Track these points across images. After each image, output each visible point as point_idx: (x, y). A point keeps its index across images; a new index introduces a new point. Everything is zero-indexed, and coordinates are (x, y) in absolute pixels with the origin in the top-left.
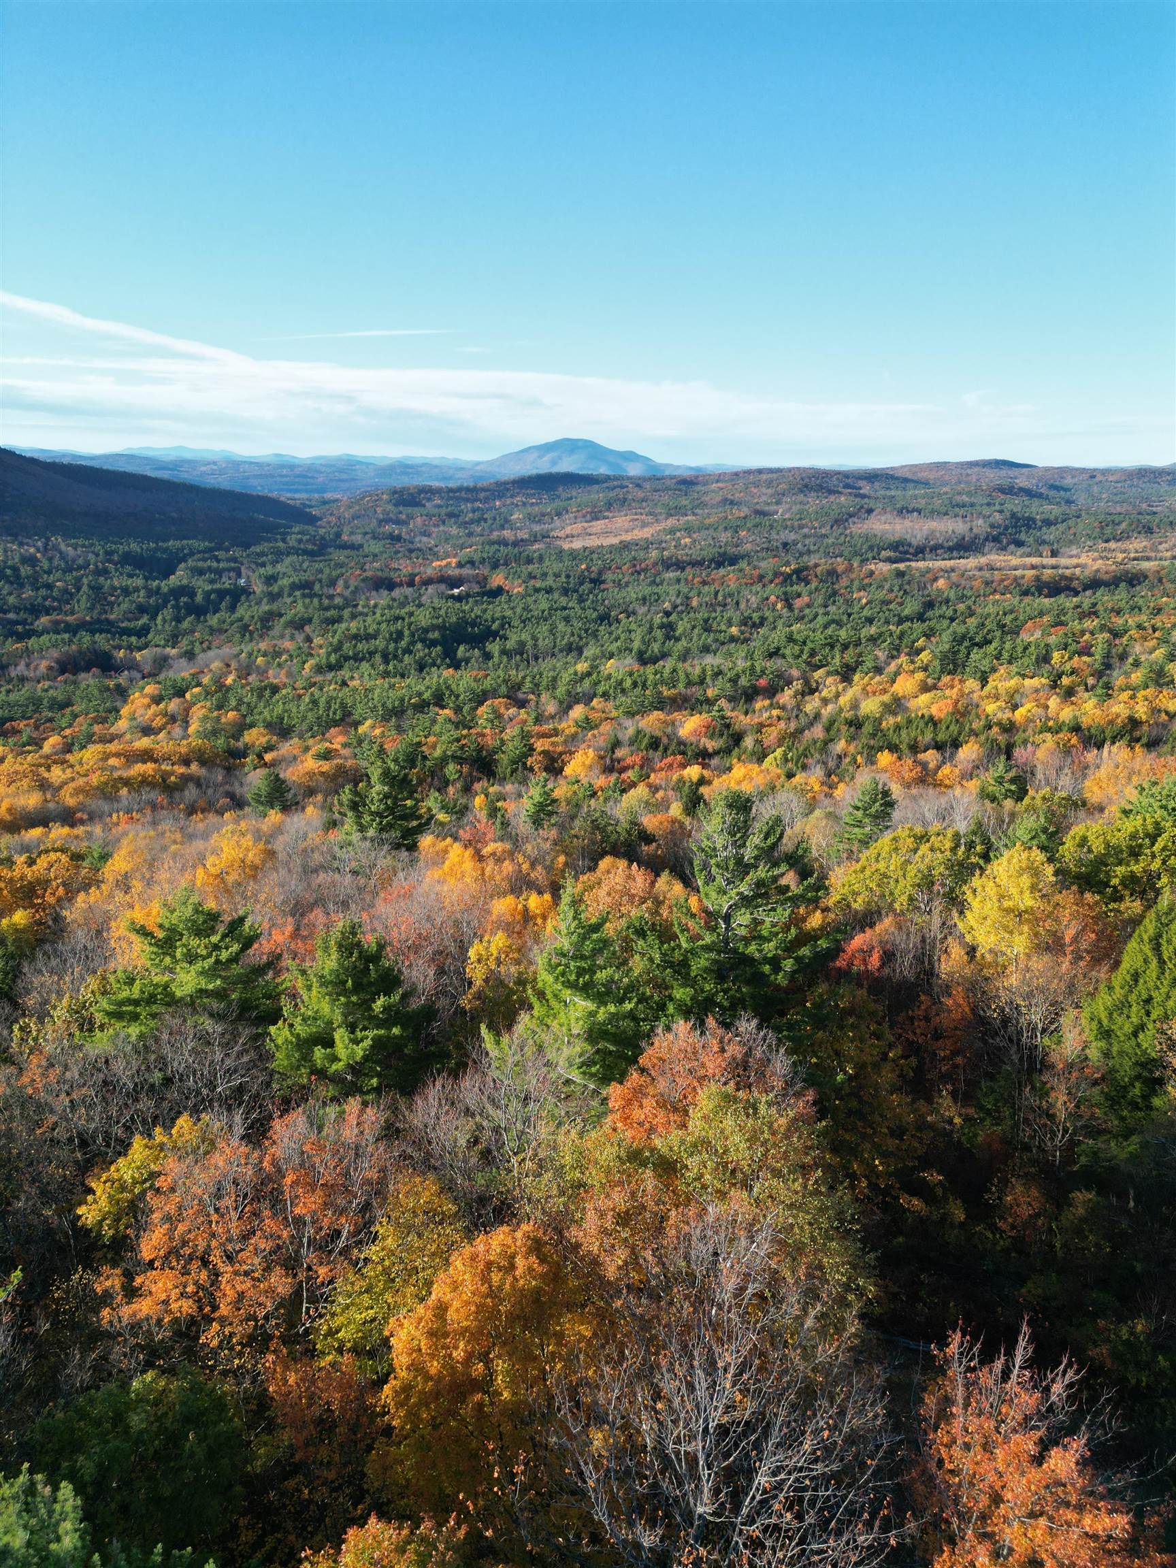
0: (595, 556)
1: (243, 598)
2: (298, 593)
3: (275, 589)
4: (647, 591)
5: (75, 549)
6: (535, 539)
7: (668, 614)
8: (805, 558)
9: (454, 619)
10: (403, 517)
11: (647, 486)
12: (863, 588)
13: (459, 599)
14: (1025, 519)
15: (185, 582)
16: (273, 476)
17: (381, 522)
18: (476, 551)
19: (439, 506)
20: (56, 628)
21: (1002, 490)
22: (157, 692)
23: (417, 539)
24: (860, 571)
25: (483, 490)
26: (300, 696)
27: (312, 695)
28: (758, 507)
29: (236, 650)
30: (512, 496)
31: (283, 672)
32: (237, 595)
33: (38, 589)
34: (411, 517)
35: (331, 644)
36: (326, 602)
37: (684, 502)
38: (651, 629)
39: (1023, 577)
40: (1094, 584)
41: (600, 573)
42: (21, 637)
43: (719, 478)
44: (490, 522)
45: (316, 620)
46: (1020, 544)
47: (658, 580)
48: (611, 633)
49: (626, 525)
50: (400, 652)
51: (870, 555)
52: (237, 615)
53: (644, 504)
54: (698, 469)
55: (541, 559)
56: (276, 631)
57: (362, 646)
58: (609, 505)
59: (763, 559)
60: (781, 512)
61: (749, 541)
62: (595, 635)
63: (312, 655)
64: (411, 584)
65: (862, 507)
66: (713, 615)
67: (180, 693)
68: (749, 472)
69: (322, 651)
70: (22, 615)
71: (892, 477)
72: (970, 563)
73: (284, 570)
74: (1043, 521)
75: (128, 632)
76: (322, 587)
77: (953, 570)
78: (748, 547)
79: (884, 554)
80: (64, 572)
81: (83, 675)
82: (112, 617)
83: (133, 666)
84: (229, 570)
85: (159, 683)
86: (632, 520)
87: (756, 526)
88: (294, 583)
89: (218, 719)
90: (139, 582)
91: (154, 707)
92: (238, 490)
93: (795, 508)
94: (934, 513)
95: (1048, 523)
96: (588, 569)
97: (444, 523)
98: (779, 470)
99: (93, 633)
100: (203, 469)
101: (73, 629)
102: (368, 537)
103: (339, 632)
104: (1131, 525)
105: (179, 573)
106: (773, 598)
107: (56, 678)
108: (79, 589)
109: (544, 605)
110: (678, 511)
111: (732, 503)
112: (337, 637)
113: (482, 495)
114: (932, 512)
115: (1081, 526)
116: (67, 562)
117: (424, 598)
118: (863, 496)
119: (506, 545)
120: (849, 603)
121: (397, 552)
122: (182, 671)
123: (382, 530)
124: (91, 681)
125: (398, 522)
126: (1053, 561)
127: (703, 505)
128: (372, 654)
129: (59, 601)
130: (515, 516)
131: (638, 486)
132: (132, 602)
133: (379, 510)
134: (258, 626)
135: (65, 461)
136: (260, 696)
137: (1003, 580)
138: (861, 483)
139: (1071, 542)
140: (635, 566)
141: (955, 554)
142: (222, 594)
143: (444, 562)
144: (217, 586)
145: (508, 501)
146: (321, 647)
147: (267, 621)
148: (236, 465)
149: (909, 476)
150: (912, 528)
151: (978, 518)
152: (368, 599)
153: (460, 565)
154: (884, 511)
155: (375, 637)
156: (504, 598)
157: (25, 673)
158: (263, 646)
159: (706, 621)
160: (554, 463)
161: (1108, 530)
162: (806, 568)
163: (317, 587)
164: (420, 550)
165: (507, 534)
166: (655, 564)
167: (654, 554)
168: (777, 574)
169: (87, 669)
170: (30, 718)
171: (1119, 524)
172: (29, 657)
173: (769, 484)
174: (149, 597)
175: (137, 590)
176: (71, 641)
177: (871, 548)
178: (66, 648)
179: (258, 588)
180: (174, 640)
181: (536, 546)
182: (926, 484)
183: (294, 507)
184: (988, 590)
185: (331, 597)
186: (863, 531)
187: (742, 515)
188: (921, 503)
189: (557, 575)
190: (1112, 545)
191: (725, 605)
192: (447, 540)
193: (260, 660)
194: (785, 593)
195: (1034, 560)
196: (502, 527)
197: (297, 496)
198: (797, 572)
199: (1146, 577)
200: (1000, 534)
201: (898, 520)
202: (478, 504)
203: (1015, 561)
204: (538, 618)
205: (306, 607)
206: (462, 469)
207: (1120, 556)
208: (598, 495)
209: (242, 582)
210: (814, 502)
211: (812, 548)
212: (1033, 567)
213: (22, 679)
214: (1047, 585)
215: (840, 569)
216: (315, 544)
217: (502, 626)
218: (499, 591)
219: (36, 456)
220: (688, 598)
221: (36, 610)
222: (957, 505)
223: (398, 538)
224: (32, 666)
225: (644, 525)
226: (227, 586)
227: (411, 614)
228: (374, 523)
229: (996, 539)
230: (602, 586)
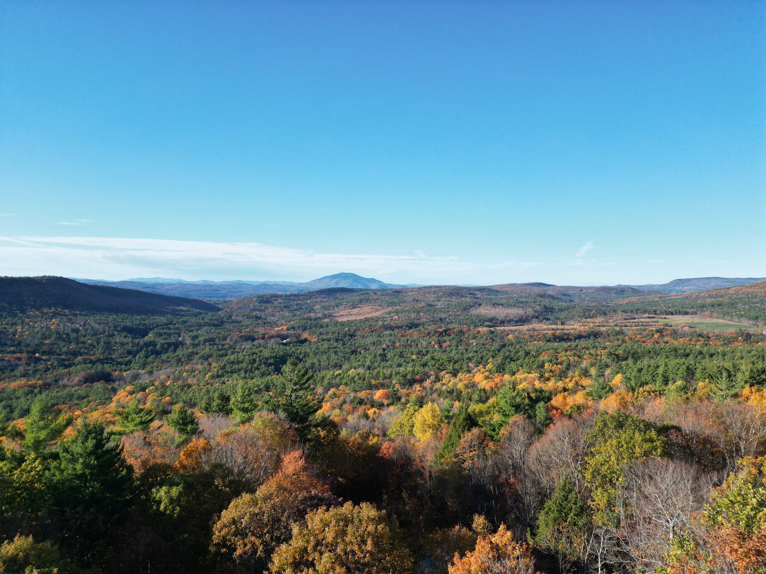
0: (352, 324)
1: (180, 346)
2: (207, 344)
3: (196, 342)
4: (375, 340)
5: (100, 325)
6: (325, 317)
7: (384, 350)
8: (449, 325)
9: (281, 353)
10: (263, 308)
11: (379, 293)
12: (475, 338)
13: (286, 344)
14: (550, 308)
15: (152, 339)
16: (201, 290)
17: (252, 311)
18: (296, 323)
19: (281, 303)
20: (85, 362)
21: (541, 296)
22: (132, 390)
23: (269, 318)
24: (473, 330)
25: (302, 295)
26: (201, 389)
27: (207, 388)
28: (429, 303)
29: (173, 370)
30: (316, 298)
31: (195, 379)
32: (177, 345)
33: (78, 344)
34: (266, 308)
35: (220, 366)
36: (220, 347)
37: (396, 300)
38: (375, 356)
39: (547, 334)
40: (579, 337)
41: (355, 332)
42: (66, 367)
43: (413, 290)
44: (304, 310)
45: (214, 355)
46: (548, 319)
47: (381, 335)
48: (356, 359)
49: (368, 310)
50: (253, 369)
51: (479, 324)
52: (177, 354)
53: (377, 301)
54: (404, 286)
55: (327, 326)
56: (194, 361)
57: (236, 367)
58: (361, 301)
59: (430, 325)
60: (439, 305)
61: (424, 317)
62: (349, 359)
63: (210, 371)
64: (263, 338)
65: (476, 303)
66: (405, 350)
67: (143, 389)
68: (426, 287)
69: (216, 370)
70: (69, 356)
71: (491, 290)
72: (524, 328)
73: (202, 333)
74: (559, 309)
75: (120, 363)
76: (219, 340)
77: (516, 331)
78: (424, 320)
79: (486, 323)
80: (93, 336)
81: (96, 383)
82: (114, 356)
83: (121, 379)
84: (176, 333)
85: (133, 385)
86: (371, 308)
87: (427, 311)
88: (206, 339)
89: (161, 400)
90: (129, 340)
91: (129, 396)
92: (183, 296)
93: (446, 303)
94: (509, 306)
95: (561, 310)
96: (349, 330)
97: (282, 310)
98: (439, 287)
99: (103, 364)
100: (167, 287)
101: (93, 363)
102: (244, 317)
103: (225, 360)
104: (596, 311)
105: (150, 335)
106: (433, 342)
107: (82, 385)
108: (98, 343)
109: (326, 346)
110: (392, 304)
111: (417, 301)
112: (224, 363)
113: (301, 298)
114: (508, 305)
115: (575, 312)
116: (94, 331)
117: (269, 345)
118: (478, 298)
119: (311, 320)
120: (468, 345)
121: (258, 324)
122: (145, 380)
123: (252, 314)
124: (100, 386)
125: (260, 310)
126: (562, 327)
127: (404, 302)
128: (239, 370)
129: (88, 349)
130: (317, 307)
131: (375, 293)
132: (124, 349)
133: (251, 305)
134: (186, 359)
135: (100, 285)
136: (182, 390)
137: (538, 335)
138: (477, 292)
139: (571, 319)
140: (371, 328)
141: (519, 324)
142: (170, 345)
143: (280, 328)
144: (168, 341)
145: (314, 300)
146: (215, 368)
147: (190, 357)
148: (183, 285)
149: (498, 289)
150: (499, 312)
151: (529, 308)
152: (241, 345)
153: (288, 329)
154: (486, 304)
155: (242, 362)
156: (307, 343)
157: (67, 383)
158: (187, 368)
159: (401, 353)
160: (337, 283)
161: (587, 313)
162: (449, 329)
163: (217, 341)
164: (269, 323)
165: (312, 315)
166: (380, 328)
167: (380, 323)
168: (436, 332)
169: (98, 381)
170: (67, 404)
171: (592, 310)
172: (70, 375)
173: (434, 292)
174: (133, 347)
175: (127, 343)
176: (92, 367)
177: (480, 321)
178: (89, 371)
179: (188, 341)
180: (144, 366)
181: (326, 320)
182: (506, 293)
183: (210, 304)
184: (532, 339)
185: (223, 345)
186: (477, 313)
187: (422, 306)
188: (504, 301)
189: (333, 333)
190: (589, 320)
191: (411, 346)
192: (283, 318)
193: (185, 374)
194: (439, 340)
195: (554, 326)
196: (310, 312)
197: (212, 299)
198: (445, 331)
199: (602, 334)
200: (539, 315)
201: (493, 309)
202: (299, 302)
203: (545, 327)
204: (322, 352)
205: (210, 349)
206: (293, 286)
207: (592, 325)
208: (355, 297)
209: (181, 339)
210: (454, 300)
211: (453, 321)
212: (553, 329)
213: (65, 386)
214: (558, 337)
215: (465, 330)
216: (218, 321)
217: (305, 356)
218: (306, 340)
219: (85, 282)
220: (394, 343)
221: (75, 354)
222: (520, 302)
223: (260, 318)
224: (71, 380)
225: (377, 310)
226: (173, 341)
227: (261, 351)
228: (248, 311)
229: (537, 317)
230: (355, 338)
